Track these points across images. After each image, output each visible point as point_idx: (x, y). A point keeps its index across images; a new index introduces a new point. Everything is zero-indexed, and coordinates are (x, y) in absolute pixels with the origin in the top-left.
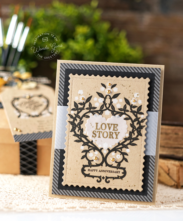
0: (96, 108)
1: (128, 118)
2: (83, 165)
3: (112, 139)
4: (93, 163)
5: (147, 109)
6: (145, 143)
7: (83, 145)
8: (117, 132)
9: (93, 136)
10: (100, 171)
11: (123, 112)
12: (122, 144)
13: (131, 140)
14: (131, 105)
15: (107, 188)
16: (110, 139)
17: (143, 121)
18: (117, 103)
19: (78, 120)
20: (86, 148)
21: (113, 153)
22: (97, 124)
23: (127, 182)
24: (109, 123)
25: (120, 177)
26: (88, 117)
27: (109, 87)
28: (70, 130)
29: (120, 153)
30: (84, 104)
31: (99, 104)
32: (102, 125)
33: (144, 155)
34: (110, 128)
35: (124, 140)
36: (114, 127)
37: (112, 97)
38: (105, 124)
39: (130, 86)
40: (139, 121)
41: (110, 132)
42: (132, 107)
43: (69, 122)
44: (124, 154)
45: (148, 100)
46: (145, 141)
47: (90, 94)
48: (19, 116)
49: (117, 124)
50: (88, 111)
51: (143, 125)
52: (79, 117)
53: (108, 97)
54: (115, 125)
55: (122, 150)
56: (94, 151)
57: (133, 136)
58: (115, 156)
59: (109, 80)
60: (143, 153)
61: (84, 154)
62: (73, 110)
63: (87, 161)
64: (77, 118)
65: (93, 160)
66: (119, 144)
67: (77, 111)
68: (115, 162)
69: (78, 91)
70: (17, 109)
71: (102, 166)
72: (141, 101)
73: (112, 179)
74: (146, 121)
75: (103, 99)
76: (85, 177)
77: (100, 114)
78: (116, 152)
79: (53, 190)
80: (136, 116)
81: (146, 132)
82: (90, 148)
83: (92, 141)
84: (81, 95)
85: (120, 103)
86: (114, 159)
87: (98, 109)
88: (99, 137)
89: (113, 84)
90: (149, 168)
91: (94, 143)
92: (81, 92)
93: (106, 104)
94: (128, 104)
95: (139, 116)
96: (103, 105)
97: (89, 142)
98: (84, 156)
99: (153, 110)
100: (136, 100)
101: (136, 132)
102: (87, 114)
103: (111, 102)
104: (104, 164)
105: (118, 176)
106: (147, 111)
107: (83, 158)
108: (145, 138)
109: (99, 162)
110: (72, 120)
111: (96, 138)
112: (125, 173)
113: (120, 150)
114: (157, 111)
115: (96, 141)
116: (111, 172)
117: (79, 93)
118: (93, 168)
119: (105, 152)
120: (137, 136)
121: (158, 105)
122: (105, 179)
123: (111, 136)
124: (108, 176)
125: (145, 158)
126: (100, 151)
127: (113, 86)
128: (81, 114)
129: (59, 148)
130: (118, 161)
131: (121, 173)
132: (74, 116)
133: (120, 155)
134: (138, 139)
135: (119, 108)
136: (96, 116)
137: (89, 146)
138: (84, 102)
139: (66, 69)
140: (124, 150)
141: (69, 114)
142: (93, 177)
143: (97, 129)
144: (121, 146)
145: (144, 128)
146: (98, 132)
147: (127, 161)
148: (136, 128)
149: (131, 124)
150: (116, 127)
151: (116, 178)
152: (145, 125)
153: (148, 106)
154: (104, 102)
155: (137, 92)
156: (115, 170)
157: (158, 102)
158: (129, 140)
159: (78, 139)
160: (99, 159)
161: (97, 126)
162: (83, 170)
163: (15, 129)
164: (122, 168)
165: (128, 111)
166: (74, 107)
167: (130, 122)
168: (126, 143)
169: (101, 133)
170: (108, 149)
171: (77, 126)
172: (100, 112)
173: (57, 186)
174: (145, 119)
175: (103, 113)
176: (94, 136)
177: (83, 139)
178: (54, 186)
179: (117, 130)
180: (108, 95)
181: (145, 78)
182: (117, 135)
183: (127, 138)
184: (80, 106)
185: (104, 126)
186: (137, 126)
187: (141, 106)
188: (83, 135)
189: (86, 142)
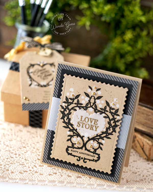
0: (83, 104)
1: (106, 117)
2: (68, 146)
3: (92, 130)
4: (75, 146)
5: (123, 112)
6: (117, 139)
7: (69, 131)
8: (97, 126)
9: (77, 126)
10: (80, 153)
11: (103, 111)
12: (100, 135)
13: (107, 134)
14: (110, 107)
15: (84, 167)
16: (91, 130)
17: (118, 121)
18: (100, 104)
19: (68, 111)
20: (71, 133)
21: (92, 141)
22: (82, 117)
23: (99, 165)
24: (91, 118)
25: (94, 160)
26: (76, 110)
27: (94, 90)
28: (61, 118)
29: (97, 143)
30: (73, 99)
31: (85, 102)
32: (85, 119)
33: (116, 147)
34: (91, 122)
35: (101, 133)
36: (95, 122)
37: (96, 98)
38: (88, 118)
39: (111, 92)
40: (115, 121)
41: (91, 125)
42: (111, 108)
43: (60, 111)
44: (100, 143)
45: (125, 106)
46: (118, 137)
47: (79, 93)
48: (30, 85)
49: (97, 119)
50: (76, 105)
51: (118, 124)
52: (68, 109)
53: (93, 97)
54: (96, 121)
55: (99, 140)
56: (77, 137)
57: (109, 132)
58: (93, 144)
59: (95, 84)
60: (115, 146)
61: (69, 138)
62: (64, 102)
63: (71, 144)
64: (67, 109)
65: (75, 144)
66: (97, 135)
67: (67, 104)
68: (92, 148)
69: (70, 88)
70: (30, 77)
71: (82, 149)
72: (119, 105)
73: (89, 160)
74: (121, 121)
75: (89, 99)
76: (68, 155)
77: (85, 110)
78: (94, 141)
79: (43, 159)
80: (113, 116)
81: (119, 130)
82: (74, 134)
83: (77, 129)
84: (72, 92)
85: (102, 104)
86: (92, 146)
87: (84, 105)
88: (82, 127)
89: (98, 88)
90: (118, 157)
91: (78, 130)
92: (72, 90)
93: (90, 103)
94: (108, 106)
95: (115, 116)
96: (88, 103)
97: (74, 129)
98: (69, 139)
99: (128, 113)
100: (115, 104)
101: (111, 129)
102: (75, 108)
103: (95, 102)
104: (84, 148)
105: (93, 159)
106: (123, 114)
107: (68, 140)
108: (118, 134)
109: (80, 146)
110: (63, 110)
111: (80, 127)
112: (99, 158)
113: (97, 140)
114: (130, 115)
115: (80, 129)
116: (89, 155)
117: (70, 90)
118: (75, 149)
119: (86, 139)
120: (112, 132)
121: (132, 111)
122: (83, 159)
123: (92, 128)
124: (85, 158)
125: (116, 149)
126: (82, 138)
127: (98, 90)
128: (70, 107)
129: (51, 129)
130: (95, 148)
131: (96, 157)
132: (65, 107)
133: (97, 144)
134: (113, 135)
135: (101, 108)
136: (82, 110)
137: (74, 133)
138: (73, 98)
139: (62, 69)
140: (100, 141)
141: (60, 105)
142: (74, 156)
143: (81, 120)
144: (98, 137)
145: (118, 127)
146: (82, 123)
147: (101, 149)
148: (112, 126)
149: (108, 122)
150: (96, 122)
151: (92, 160)
152: (119, 124)
153: (124, 110)
154: (89, 101)
155: (116, 98)
156: (92, 154)
157: (132, 108)
158: (105, 134)
159: (66, 126)
160: (80, 144)
161: (81, 118)
162: (67, 150)
163: (24, 98)
164: (97, 154)
165: (107, 111)
166: (65, 101)
167: (108, 120)
168: (102, 136)
169: (84, 124)
170: (88, 138)
171: (66, 115)
172: (85, 108)
173: (47, 157)
174: (120, 120)
175: (88, 110)
176: (79, 125)
177: (70, 126)
178: (45, 157)
179: (97, 124)
180: (93, 96)
181: (124, 88)
182: (96, 128)
183: (104, 132)
184: (70, 101)
185: (87, 120)
186: (113, 124)
187: (118, 110)
188: (70, 123)
189: (72, 129)
